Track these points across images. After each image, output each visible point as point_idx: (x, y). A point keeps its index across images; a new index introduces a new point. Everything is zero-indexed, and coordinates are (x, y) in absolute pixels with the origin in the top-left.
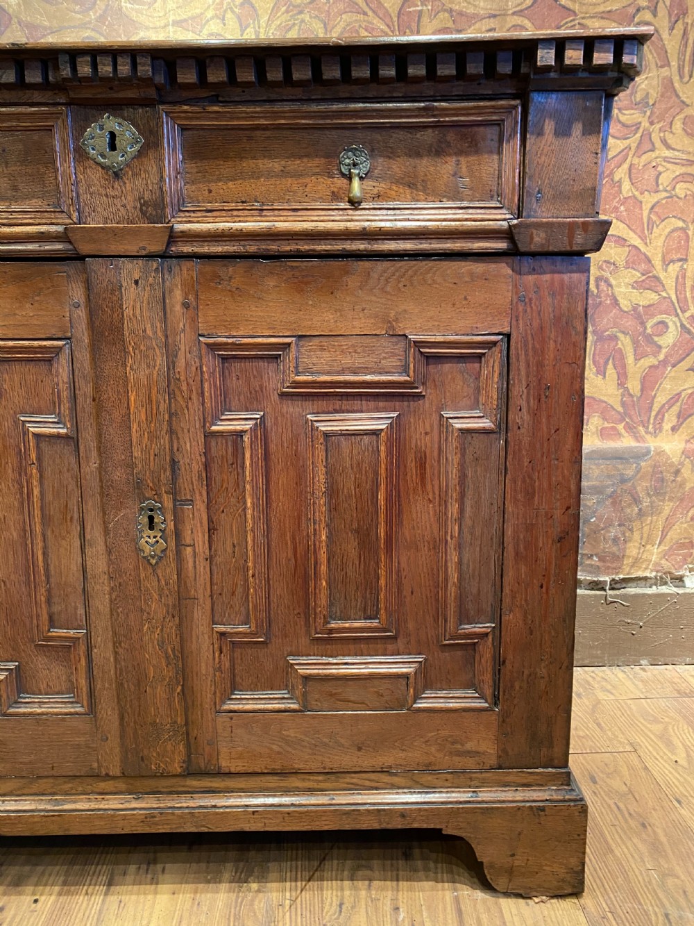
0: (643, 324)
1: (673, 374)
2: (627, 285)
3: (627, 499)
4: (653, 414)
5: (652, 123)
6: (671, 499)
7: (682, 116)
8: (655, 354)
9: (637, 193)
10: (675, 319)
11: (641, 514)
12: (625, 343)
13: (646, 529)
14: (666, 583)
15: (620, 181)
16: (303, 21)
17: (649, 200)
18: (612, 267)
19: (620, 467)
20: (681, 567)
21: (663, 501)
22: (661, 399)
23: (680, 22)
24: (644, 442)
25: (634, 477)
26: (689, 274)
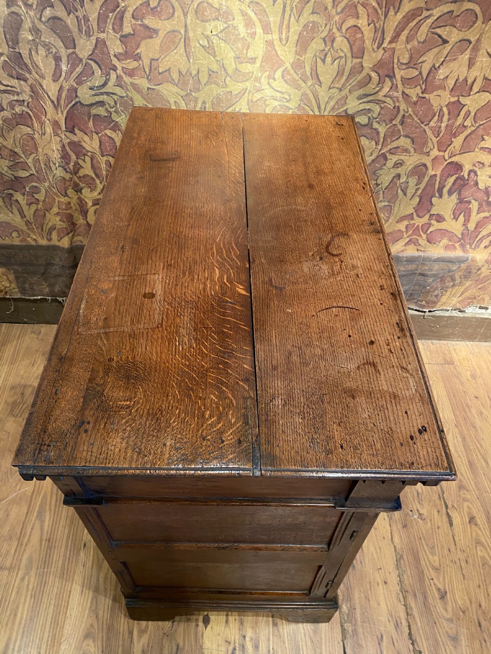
2: (486, 176)
3: (448, 279)
4: (477, 239)
6: (471, 280)
12: (474, 205)
13: (454, 291)
18: (482, 165)
19: (450, 266)
20: (465, 307)
25: (455, 270)
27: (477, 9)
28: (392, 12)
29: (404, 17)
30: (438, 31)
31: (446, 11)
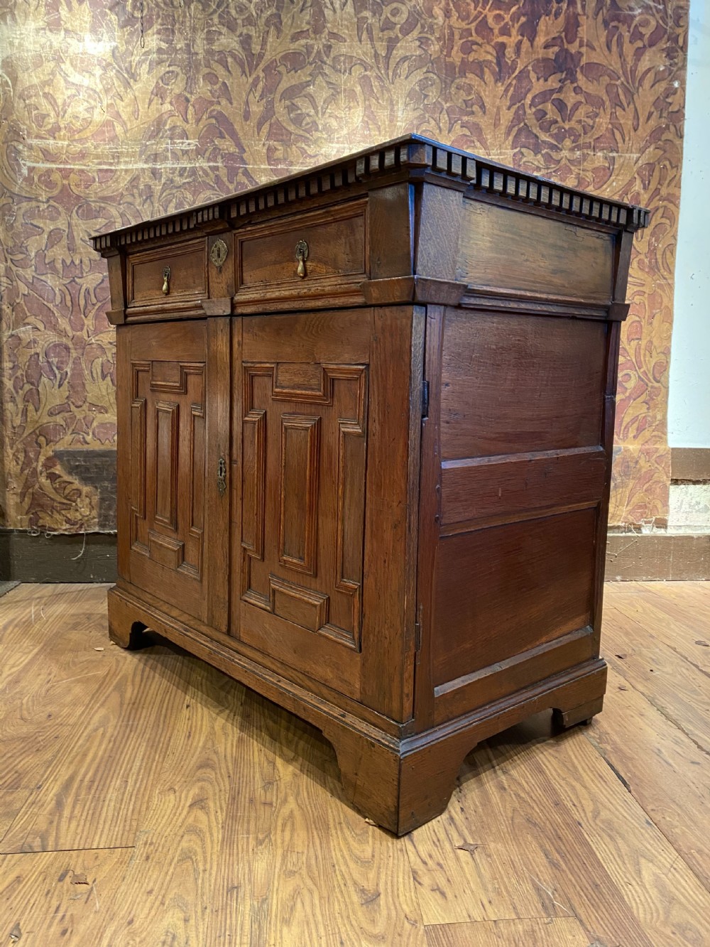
1: (634, 405)
4: (623, 428)
6: (633, 478)
7: (637, 259)
8: (623, 393)
10: (635, 373)
11: (616, 487)
13: (619, 496)
14: (630, 531)
20: (639, 520)
21: (629, 479)
24: (617, 444)
26: (643, 347)
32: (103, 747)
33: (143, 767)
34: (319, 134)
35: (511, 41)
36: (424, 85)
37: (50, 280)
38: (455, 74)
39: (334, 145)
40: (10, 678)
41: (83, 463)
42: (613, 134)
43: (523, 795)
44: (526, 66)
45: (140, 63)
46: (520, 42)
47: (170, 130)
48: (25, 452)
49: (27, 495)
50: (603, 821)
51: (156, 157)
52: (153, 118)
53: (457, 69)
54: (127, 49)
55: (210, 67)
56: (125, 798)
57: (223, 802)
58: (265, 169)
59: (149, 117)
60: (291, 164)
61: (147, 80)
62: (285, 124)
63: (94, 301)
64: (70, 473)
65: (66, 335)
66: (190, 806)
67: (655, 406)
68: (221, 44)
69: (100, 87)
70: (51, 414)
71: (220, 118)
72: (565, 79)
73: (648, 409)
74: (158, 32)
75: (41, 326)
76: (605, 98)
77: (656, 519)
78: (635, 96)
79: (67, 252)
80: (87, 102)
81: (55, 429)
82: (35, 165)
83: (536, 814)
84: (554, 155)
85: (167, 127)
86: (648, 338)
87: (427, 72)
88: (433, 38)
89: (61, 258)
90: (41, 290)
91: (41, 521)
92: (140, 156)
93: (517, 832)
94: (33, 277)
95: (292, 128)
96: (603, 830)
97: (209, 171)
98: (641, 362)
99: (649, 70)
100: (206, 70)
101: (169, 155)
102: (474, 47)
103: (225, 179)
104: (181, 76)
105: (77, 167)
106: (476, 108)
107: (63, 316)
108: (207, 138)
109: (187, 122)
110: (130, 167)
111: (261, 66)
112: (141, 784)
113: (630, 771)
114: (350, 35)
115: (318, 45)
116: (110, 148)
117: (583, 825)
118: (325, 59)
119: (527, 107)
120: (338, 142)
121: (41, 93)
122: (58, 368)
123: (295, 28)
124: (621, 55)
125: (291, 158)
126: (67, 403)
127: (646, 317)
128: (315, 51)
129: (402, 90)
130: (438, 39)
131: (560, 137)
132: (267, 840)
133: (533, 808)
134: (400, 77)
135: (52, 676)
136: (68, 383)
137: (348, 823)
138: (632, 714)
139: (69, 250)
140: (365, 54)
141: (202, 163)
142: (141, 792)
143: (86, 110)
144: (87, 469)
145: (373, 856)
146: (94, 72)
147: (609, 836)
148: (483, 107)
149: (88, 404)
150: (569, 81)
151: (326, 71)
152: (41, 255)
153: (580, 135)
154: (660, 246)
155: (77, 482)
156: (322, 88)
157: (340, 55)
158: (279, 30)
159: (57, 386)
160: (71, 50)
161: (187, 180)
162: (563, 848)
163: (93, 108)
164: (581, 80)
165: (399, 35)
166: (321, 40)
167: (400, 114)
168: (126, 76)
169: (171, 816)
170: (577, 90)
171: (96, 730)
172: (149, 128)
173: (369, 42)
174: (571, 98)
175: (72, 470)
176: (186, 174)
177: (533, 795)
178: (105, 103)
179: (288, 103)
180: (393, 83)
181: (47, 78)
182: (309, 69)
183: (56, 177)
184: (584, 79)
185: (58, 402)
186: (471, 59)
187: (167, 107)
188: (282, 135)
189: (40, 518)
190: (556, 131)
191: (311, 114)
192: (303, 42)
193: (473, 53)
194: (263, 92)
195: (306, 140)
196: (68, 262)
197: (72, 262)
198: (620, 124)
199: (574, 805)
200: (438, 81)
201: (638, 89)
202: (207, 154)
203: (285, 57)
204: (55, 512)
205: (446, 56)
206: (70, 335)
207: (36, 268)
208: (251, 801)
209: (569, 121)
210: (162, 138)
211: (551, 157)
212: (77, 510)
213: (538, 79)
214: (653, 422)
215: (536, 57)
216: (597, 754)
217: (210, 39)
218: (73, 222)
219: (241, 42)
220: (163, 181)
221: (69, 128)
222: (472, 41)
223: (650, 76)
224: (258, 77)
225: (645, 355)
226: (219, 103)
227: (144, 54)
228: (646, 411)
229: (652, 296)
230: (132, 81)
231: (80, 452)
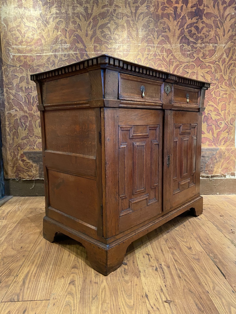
0: (217, 123)
1: (223, 133)
2: (214, 115)
3: (214, 159)
4: (219, 141)
5: (218, 83)
6: (223, 159)
7: (224, 82)
8: (220, 129)
9: (216, 97)
10: (224, 122)
11: (217, 162)
12: (213, 126)
13: (218, 165)
14: (222, 177)
15: (212, 94)
16: (150, 62)
17: (218, 98)
18: (211, 111)
19: (213, 152)
20: (225, 173)
21: (221, 159)
22: (221, 138)
23: (224, 64)
24: (217, 147)
25: (216, 154)
26: (226, 113)
27: (194, 64)
28: (171, 66)
29: (175, 67)
30: (185, 70)
31: (186, 65)
32: (39, 260)
33: (53, 268)
34: (112, 41)
35: (179, 6)
36: (148, 22)
37: (21, 94)
38: (159, 18)
39: (117, 44)
40: (9, 233)
41: (33, 156)
42: (216, 38)
43: (187, 280)
44: (185, 14)
45: (50, 18)
46: (182, 6)
47: (60, 41)
48: (14, 152)
49: (15, 167)
50: (216, 291)
51: (56, 51)
52: (54, 37)
53: (160, 16)
54: (45, 13)
55: (74, 19)
56: (47, 280)
57: (81, 282)
58: (93, 54)
59: (53, 37)
60: (102, 51)
61: (52, 24)
62: (100, 38)
63: (36, 101)
64: (29, 159)
65: (27, 113)
66: (69, 284)
67: (231, 133)
68: (78, 10)
69: (37, 27)
70: (22, 139)
71: (78, 36)
72: (199, 19)
73: (228, 134)
74: (56, 7)
75: (18, 110)
76: (213, 25)
77: (231, 173)
78: (224, 24)
79: (26, 84)
80: (32, 32)
81: (23, 144)
82: (15, 54)
83: (192, 288)
84: (195, 46)
85: (59, 40)
86: (229, 110)
87: (150, 18)
88: (151, 6)
89: (24, 86)
90: (18, 97)
91: (19, 176)
92: (50, 50)
93: (185, 295)
94: (15, 93)
95: (102, 39)
96: (217, 295)
97: (74, 55)
98: (226, 118)
99: (229, 14)
100: (73, 20)
101: (60, 50)
102: (166, 8)
103: (80, 58)
104: (64, 22)
105: (29, 55)
106: (167, 30)
107: (25, 106)
108: (73, 43)
109: (66, 38)
110: (47, 54)
111: (92, 18)
112: (52, 275)
113: (225, 271)
114: (122, 6)
115: (111, 10)
116: (40, 48)
117: (209, 293)
118: (114, 14)
119: (185, 29)
120: (118, 44)
121: (16, 30)
122: (24, 124)
123: (103, 4)
124: (218, 9)
125: (102, 50)
126: (27, 136)
127: (228, 102)
128: (110, 12)
129: (141, 24)
130: (153, 6)
131: (197, 39)
132: (96, 298)
133: (191, 286)
134: (140, 20)
135: (23, 232)
136: (28, 129)
137: (124, 291)
138: (226, 247)
139: (27, 83)
140: (128, 12)
141: (71, 52)
142: (52, 278)
143: (32, 35)
144: (35, 158)
145: (134, 305)
146: (34, 22)
147: (220, 297)
148: (169, 30)
149: (34, 136)
150: (200, 19)
151: (114, 19)
152: (18, 85)
153: (204, 38)
154: (233, 77)
155: (31, 162)
156: (113, 25)
157: (119, 13)
158: (97, 5)
159: (24, 130)
160: (26, 14)
161: (67, 58)
162: (202, 302)
163: (34, 34)
164: (204, 19)
165: (140, 5)
166: (112, 8)
167: (140, 33)
168: (45, 22)
169: (63, 288)
170: (203, 22)
171: (37, 253)
172: (53, 40)
173: (129, 8)
174: (201, 25)
175: (29, 158)
176: (66, 56)
177: (191, 280)
178: (38, 33)
179: (101, 30)
180: (137, 22)
181: (18, 24)
182: (108, 18)
183: (22, 58)
184: (205, 18)
185: (24, 135)
186: (165, 13)
187: (59, 33)
188: (99, 42)
189: (19, 175)
190: (195, 37)
191: (109, 34)
192: (106, 9)
193: (166, 10)
194: (92, 27)
195: (107, 43)
196: (27, 87)
197: (28, 87)
198: (218, 34)
199: (206, 284)
200: (153, 21)
201: (225, 21)
202: (73, 49)
203: (100, 14)
204: (24, 173)
205: (156, 12)
206: (28, 112)
207: (16, 90)
208: (90, 282)
209: (200, 33)
210: (58, 44)
211: (194, 46)
212: (32, 172)
213: (189, 19)
214: (230, 139)
215: (188, 11)
216: (213, 264)
217: (74, 9)
218: (28, 74)
219: (84, 9)
220: (58, 59)
221: (26, 42)
222: (165, 6)
223: (229, 16)
224: (90, 21)
225: (227, 116)
226: (77, 31)
227: (51, 15)
228: (228, 135)
229: (230, 95)
230: (47, 24)
231: (32, 152)
